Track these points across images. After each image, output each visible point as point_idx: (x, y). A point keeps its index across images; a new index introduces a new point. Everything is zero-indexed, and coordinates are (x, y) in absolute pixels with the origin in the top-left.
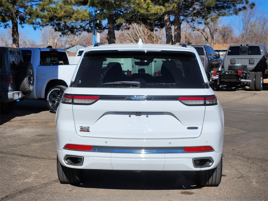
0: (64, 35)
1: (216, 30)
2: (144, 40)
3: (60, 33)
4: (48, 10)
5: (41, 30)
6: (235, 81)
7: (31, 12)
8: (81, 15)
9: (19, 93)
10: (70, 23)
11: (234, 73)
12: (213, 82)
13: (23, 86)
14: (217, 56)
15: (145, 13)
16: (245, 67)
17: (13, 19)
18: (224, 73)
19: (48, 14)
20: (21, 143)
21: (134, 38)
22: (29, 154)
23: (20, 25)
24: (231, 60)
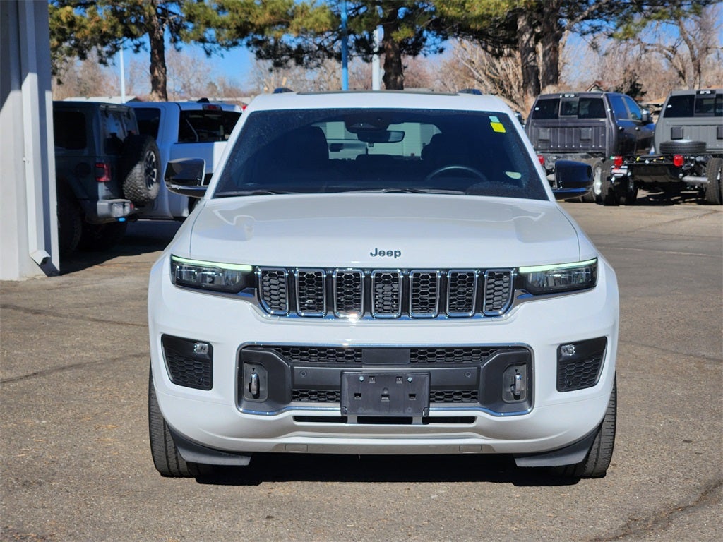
0: (278, 68)
1: (707, 48)
2: (514, 79)
3: (269, 63)
4: (231, 7)
5: (222, 55)
6: (670, 180)
7: (192, 14)
8: (311, 20)
9: (124, 203)
10: (290, 39)
11: (663, 160)
12: (618, 183)
13: (134, 188)
14: (645, 118)
15: (461, 14)
16: (699, 147)
17: (151, 31)
18: (640, 161)
19: (233, 19)
20: (103, 301)
21: (487, 73)
22: (111, 318)
23: (173, 45)
24: (672, 129)
